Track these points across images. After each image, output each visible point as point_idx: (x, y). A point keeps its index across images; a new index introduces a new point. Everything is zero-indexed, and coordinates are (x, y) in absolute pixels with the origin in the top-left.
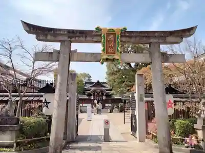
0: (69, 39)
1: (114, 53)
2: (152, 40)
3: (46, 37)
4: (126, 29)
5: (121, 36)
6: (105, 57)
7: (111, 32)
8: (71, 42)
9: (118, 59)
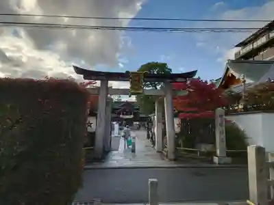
5: (144, 77)
6: (133, 92)
8: (108, 80)
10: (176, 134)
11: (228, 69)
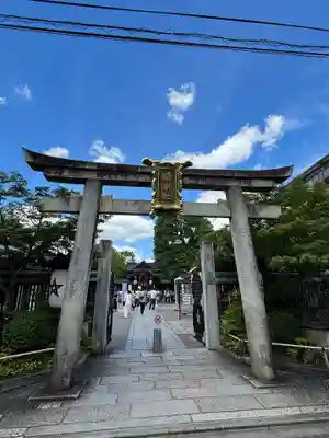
0: (100, 178)
1: (172, 202)
2: (230, 183)
3: (61, 173)
4: (191, 165)
7: (167, 168)
8: (102, 183)
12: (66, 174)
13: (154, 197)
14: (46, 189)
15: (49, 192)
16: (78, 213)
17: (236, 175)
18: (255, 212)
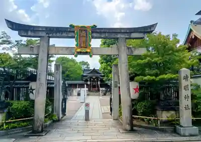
0: (47, 35)
2: (119, 36)
3: (27, 33)
4: (96, 26)
5: (92, 32)
6: (79, 50)
7: (83, 29)
8: (49, 37)
9: (90, 53)
10: (133, 100)
11: (191, 31)
12: (30, 33)
13: (77, 45)
14: (21, 41)
15: (23, 43)
16: (38, 54)
17: (123, 31)
18: (132, 52)
